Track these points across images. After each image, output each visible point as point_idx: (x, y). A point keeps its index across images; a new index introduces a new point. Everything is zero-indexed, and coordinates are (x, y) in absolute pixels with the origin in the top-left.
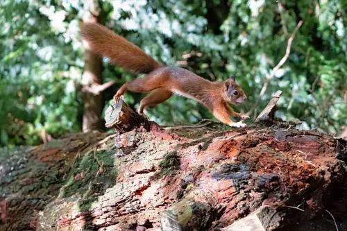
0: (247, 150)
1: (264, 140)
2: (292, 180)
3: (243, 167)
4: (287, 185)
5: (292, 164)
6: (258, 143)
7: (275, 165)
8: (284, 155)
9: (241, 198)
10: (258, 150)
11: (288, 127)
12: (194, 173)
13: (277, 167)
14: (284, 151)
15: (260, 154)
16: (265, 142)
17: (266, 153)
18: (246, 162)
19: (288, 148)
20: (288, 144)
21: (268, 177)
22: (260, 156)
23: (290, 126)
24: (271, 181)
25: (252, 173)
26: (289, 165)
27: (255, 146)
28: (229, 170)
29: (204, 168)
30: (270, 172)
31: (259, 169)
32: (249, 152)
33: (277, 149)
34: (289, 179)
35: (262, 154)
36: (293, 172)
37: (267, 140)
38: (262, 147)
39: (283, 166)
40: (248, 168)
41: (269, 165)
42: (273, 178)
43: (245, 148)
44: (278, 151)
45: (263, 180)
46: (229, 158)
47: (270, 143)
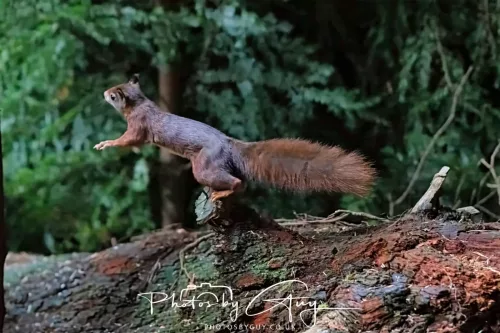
0: (402, 252)
1: (425, 238)
2: (468, 295)
3: (397, 277)
4: (462, 302)
5: (469, 273)
6: (418, 242)
7: (443, 274)
8: (456, 260)
9: (397, 323)
10: (419, 252)
11: (459, 219)
12: (327, 288)
13: (445, 278)
14: (456, 254)
15: (421, 258)
16: (428, 242)
17: (430, 257)
18: (401, 270)
19: (461, 249)
20: (461, 244)
21: (434, 292)
22: (422, 262)
23: (463, 217)
24: (439, 297)
25: (410, 286)
26: (464, 273)
27: (413, 247)
28: (378, 283)
29: (340, 281)
30: (437, 284)
31: (421, 280)
32: (406, 256)
33: (445, 251)
34: (465, 294)
35: (425, 258)
36: (469, 285)
37: (430, 238)
38: (424, 248)
39: (456, 276)
40: (405, 279)
41: (435, 275)
42: (442, 292)
43: (399, 251)
44: (447, 254)
45: (428, 296)
46: (377, 266)
47: (435, 242)
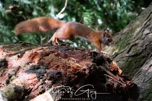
0: (44, 57)
1: (53, 52)
2: (68, 73)
3: (42, 67)
4: (65, 76)
5: (68, 65)
6: (50, 54)
7: (59, 66)
8: (64, 60)
9: (41, 84)
10: (50, 58)
11: (66, 45)
12: (15, 70)
13: (60, 67)
14: (64, 58)
15: (51, 60)
16: (53, 54)
17: (54, 59)
18: (43, 64)
19: (66, 57)
20: (66, 55)
21: (55, 72)
22: (51, 61)
23: (67, 44)
24: (57, 74)
25: (46, 70)
26: (66, 66)
27: (48, 55)
28: (34, 68)
29: (20, 67)
30: (56, 69)
31: (50, 68)
32: (45, 58)
33: (60, 57)
34: (66, 73)
35: (52, 60)
36: (69, 70)
37: (54, 52)
38: (52, 56)
39: (63, 66)
40: (44, 67)
41: (56, 66)
42: (58, 73)
43: (43, 57)
44: (60, 58)
45: (53, 74)
46: (34, 62)
47: (56, 54)
